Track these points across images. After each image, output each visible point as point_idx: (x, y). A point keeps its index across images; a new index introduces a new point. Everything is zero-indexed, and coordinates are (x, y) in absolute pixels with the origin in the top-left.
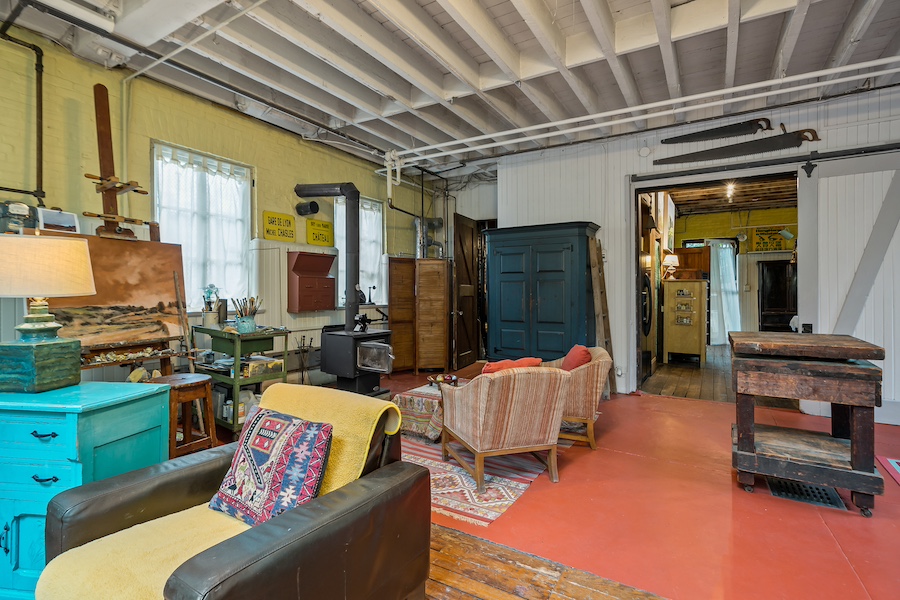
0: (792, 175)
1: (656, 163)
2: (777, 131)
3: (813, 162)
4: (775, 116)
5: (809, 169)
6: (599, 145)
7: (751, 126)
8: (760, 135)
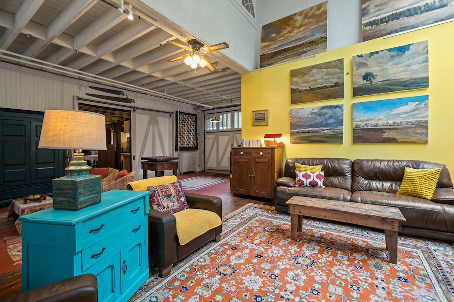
0: (130, 111)
1: (87, 94)
2: (125, 97)
3: (135, 109)
4: (125, 92)
5: (134, 111)
6: (62, 78)
7: (119, 93)
8: (121, 96)
